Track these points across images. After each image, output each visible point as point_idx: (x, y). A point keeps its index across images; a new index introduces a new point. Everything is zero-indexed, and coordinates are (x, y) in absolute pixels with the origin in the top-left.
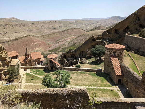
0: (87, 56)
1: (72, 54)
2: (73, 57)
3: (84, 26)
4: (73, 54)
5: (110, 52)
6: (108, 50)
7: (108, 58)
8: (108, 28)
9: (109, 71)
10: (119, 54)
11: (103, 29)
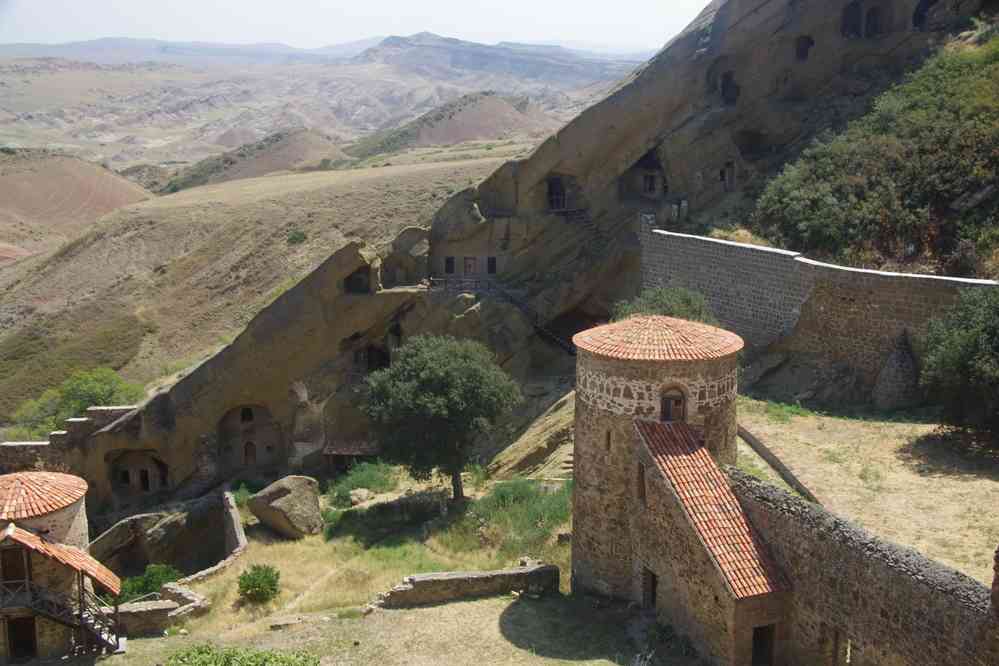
0: (303, 450)
1: (126, 452)
2: (135, 478)
3: (102, 128)
4: (137, 446)
5: (633, 398)
6: (613, 382)
7: (620, 449)
8: (366, 152)
9: (637, 568)
10: (708, 403)
11: (325, 166)
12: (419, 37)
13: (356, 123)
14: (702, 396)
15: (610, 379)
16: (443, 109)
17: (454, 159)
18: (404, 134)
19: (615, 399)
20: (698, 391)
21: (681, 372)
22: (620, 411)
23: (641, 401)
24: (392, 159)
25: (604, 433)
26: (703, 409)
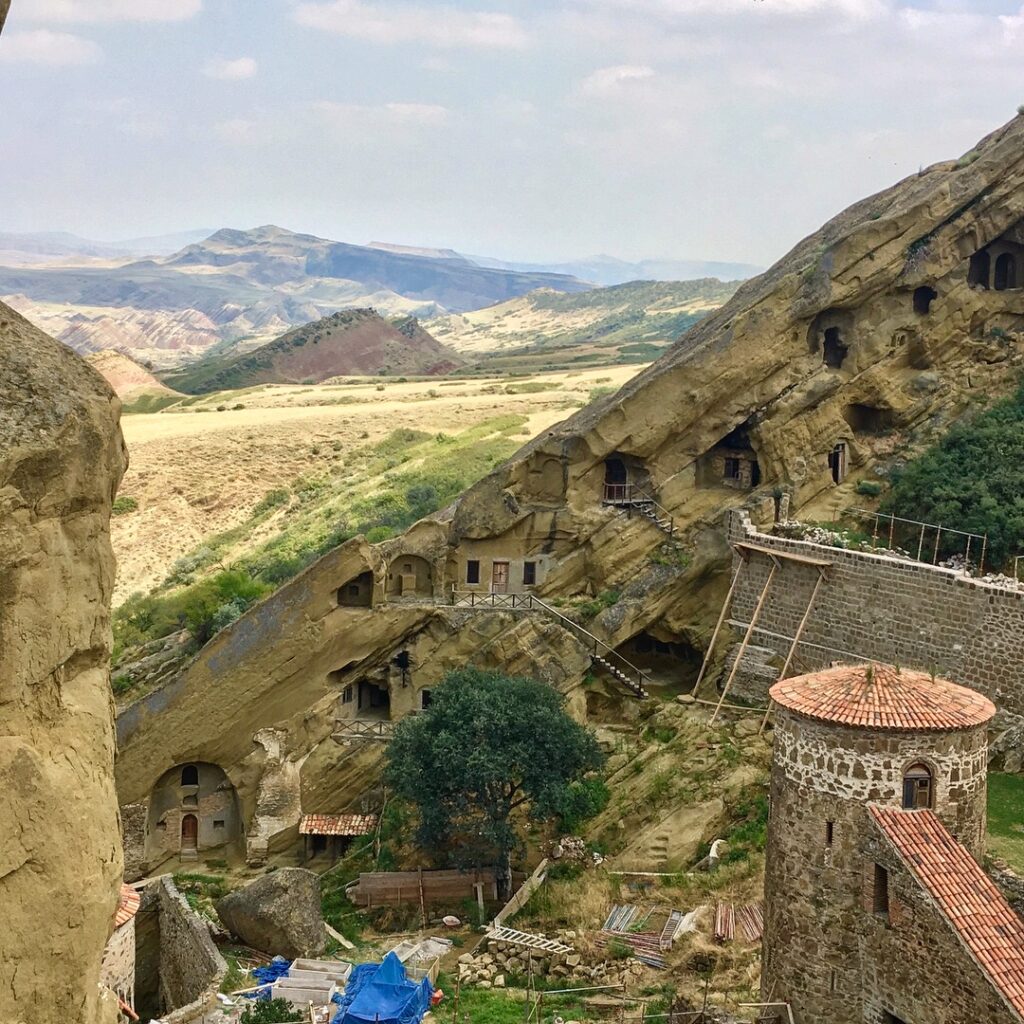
0: (269, 826)
5: (867, 778)
6: (837, 755)
7: (846, 846)
9: (872, 1012)
10: (961, 786)
11: (145, 406)
14: (955, 776)
15: (834, 751)
16: (305, 331)
19: (842, 779)
20: (950, 770)
21: (929, 743)
22: (848, 795)
23: (876, 782)
25: (823, 823)
26: (955, 794)
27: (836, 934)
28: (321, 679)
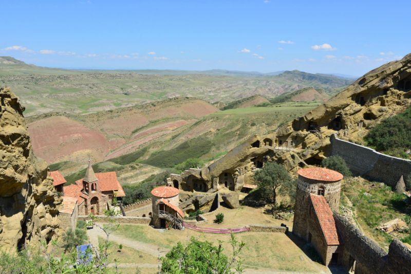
0: (238, 185)
2: (199, 186)
5: (310, 189)
7: (306, 201)
8: (275, 102)
9: (308, 232)
10: (330, 192)
11: (264, 105)
12: (294, 71)
13: (275, 93)
14: (329, 190)
15: (305, 183)
16: (298, 91)
17: (298, 106)
18: (287, 98)
21: (324, 183)
22: (307, 191)
23: (312, 190)
24: (281, 105)
25: (302, 196)
26: (328, 194)
27: (303, 217)
28: (249, 160)
